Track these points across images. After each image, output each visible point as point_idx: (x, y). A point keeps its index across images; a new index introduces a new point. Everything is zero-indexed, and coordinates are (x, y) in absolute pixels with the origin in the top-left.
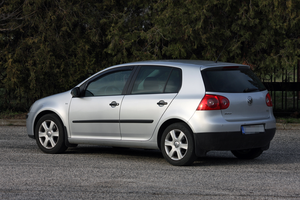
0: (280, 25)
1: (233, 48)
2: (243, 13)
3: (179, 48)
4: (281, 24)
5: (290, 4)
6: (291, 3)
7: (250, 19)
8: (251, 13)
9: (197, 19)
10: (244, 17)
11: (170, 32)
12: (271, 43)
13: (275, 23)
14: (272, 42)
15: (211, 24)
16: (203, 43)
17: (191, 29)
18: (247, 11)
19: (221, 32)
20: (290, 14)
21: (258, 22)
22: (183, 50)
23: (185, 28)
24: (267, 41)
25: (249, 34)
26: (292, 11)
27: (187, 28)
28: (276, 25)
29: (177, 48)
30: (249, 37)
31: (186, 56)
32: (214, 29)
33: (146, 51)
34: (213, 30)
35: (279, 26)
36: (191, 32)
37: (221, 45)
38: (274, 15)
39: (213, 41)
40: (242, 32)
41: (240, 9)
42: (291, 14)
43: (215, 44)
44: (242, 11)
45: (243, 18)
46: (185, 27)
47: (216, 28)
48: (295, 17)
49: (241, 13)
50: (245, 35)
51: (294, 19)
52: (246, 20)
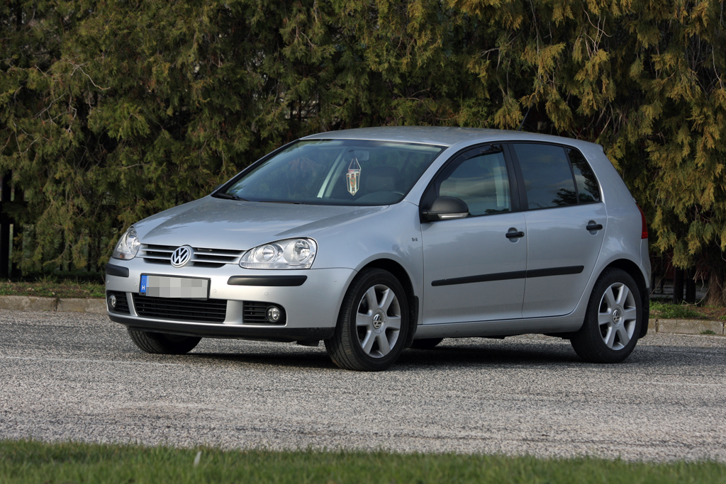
0: (389, 62)
1: (269, 118)
2: (294, 31)
3: (129, 113)
4: (393, 60)
5: (417, 11)
6: (420, 8)
7: (313, 45)
8: (318, 29)
9: (182, 41)
10: (298, 40)
11: (112, 70)
12: (361, 108)
13: (378, 56)
14: (362, 105)
15: (215, 54)
16: (194, 102)
17: (168, 65)
18: (305, 26)
19: (239, 76)
20: (417, 34)
21: (332, 53)
22: (141, 118)
23: (149, 62)
24: (350, 101)
25: (309, 83)
26: (422, 27)
27: (155, 62)
28: (380, 63)
29: (126, 112)
30: (305, 91)
31: (148, 132)
32: (222, 69)
33: (46, 116)
34: (219, 71)
35: (386, 65)
36: (167, 72)
37: (238, 107)
38: (375, 38)
39: (218, 97)
40: (290, 78)
41: (284, 20)
42: (420, 36)
43: (222, 106)
44: (293, 25)
45: (296, 41)
46: (152, 59)
47: (228, 64)
48: (428, 44)
49: (288, 29)
50: (297, 86)
51: (425, 48)
52: (303, 47)
